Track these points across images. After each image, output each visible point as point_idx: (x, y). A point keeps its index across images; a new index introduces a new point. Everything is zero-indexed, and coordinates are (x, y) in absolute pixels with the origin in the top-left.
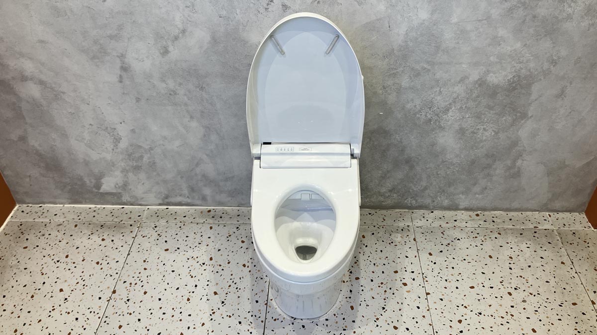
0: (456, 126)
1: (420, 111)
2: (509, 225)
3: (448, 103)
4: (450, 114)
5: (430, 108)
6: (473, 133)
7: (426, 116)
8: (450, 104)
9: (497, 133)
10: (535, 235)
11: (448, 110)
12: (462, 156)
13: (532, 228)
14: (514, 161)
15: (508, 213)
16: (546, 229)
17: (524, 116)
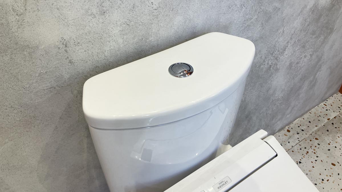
0: (288, 64)
1: (264, 61)
2: (313, 128)
3: (286, 42)
4: (286, 53)
5: (272, 54)
6: (298, 63)
7: (268, 64)
8: (288, 42)
9: (311, 55)
10: (335, 126)
11: (285, 50)
12: (286, 89)
13: (328, 122)
14: (316, 74)
15: (303, 117)
16: (335, 118)
17: (332, 30)
